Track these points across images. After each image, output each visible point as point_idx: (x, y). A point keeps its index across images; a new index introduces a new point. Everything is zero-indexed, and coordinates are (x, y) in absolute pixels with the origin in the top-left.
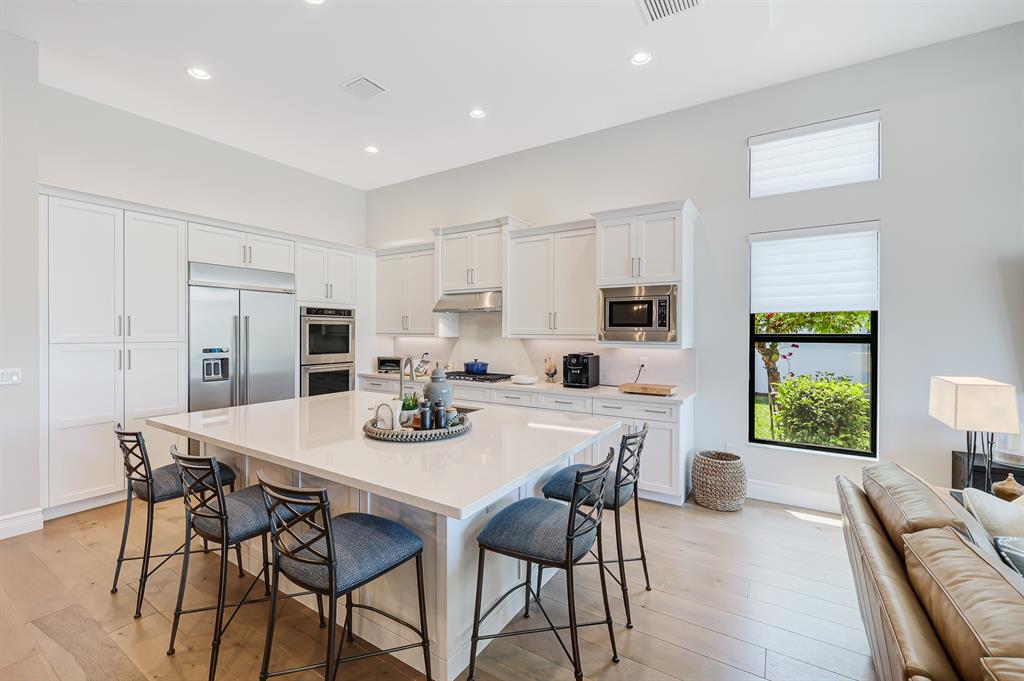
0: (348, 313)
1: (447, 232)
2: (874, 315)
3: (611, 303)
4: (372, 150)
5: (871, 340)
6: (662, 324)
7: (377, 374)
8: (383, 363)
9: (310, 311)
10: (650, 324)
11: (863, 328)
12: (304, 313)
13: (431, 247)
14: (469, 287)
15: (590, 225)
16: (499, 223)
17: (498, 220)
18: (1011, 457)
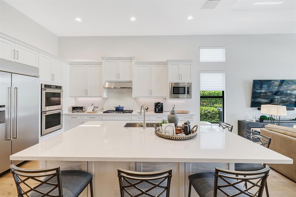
0: (60, 88)
1: (108, 59)
2: (223, 92)
3: (173, 87)
4: (78, 19)
5: (223, 97)
6: (188, 94)
7: (71, 113)
8: (74, 108)
9: (46, 86)
10: (185, 93)
11: (221, 95)
12: (43, 87)
13: (101, 64)
14: (118, 80)
15: (166, 63)
16: (131, 59)
17: (131, 58)
18: (250, 120)
